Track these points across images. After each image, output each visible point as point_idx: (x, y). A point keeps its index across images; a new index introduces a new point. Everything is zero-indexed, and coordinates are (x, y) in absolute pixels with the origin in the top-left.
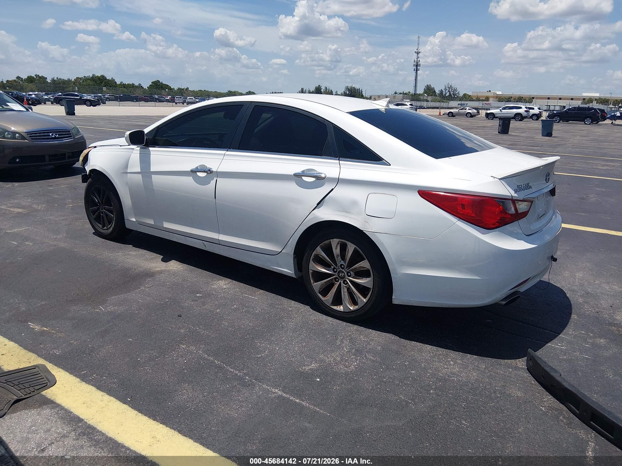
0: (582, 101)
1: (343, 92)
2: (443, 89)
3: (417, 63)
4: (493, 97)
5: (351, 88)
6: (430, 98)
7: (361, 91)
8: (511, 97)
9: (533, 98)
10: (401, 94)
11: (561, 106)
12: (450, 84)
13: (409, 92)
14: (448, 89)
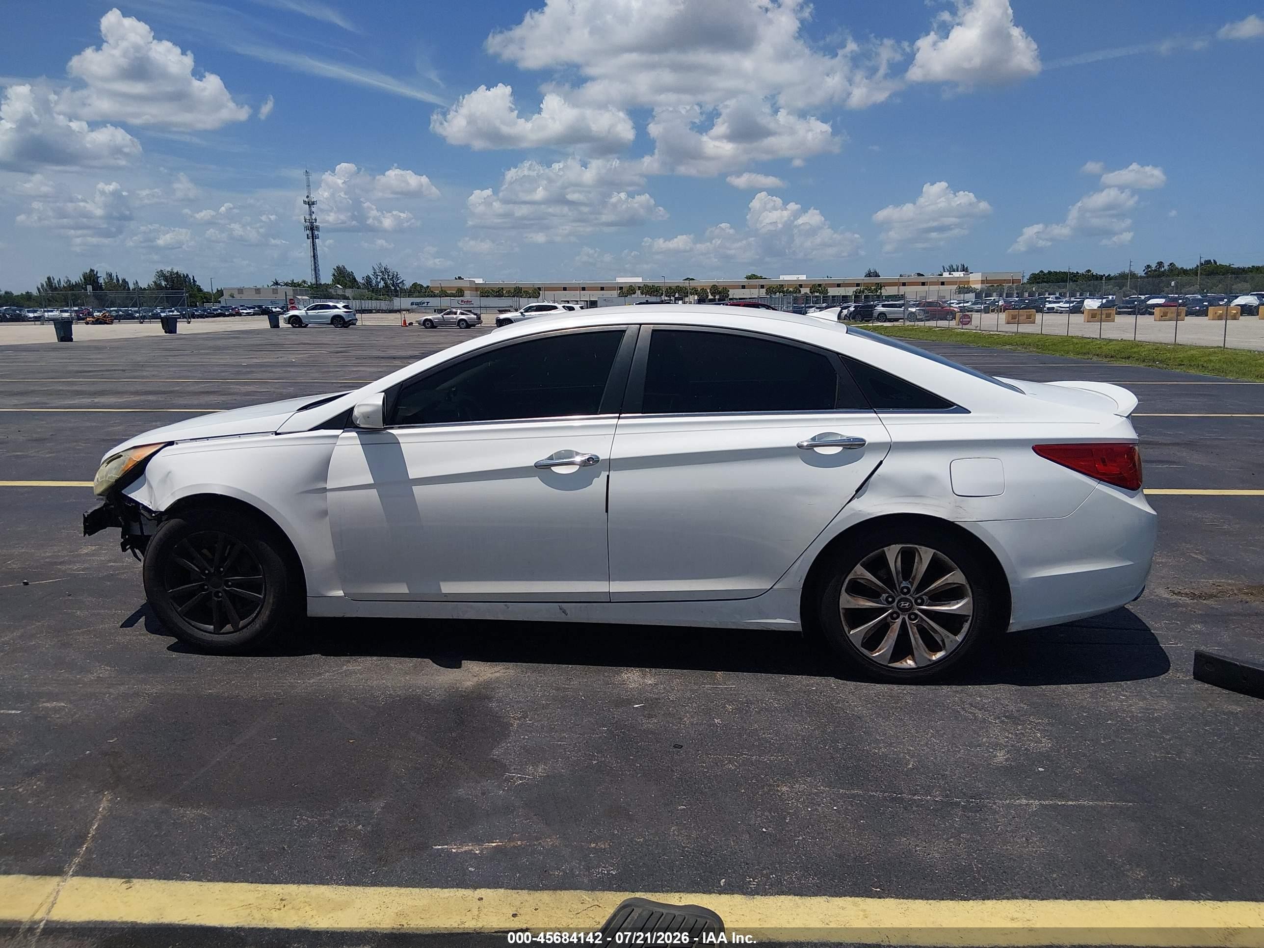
0: (619, 291)
1: (153, 284)
2: (371, 274)
3: (312, 223)
4: (470, 289)
5: (171, 275)
6: (349, 292)
7: (192, 281)
8: (502, 288)
9: (539, 289)
10: (286, 284)
11: (587, 301)
12: (384, 266)
13: (304, 282)
14: (380, 274)
